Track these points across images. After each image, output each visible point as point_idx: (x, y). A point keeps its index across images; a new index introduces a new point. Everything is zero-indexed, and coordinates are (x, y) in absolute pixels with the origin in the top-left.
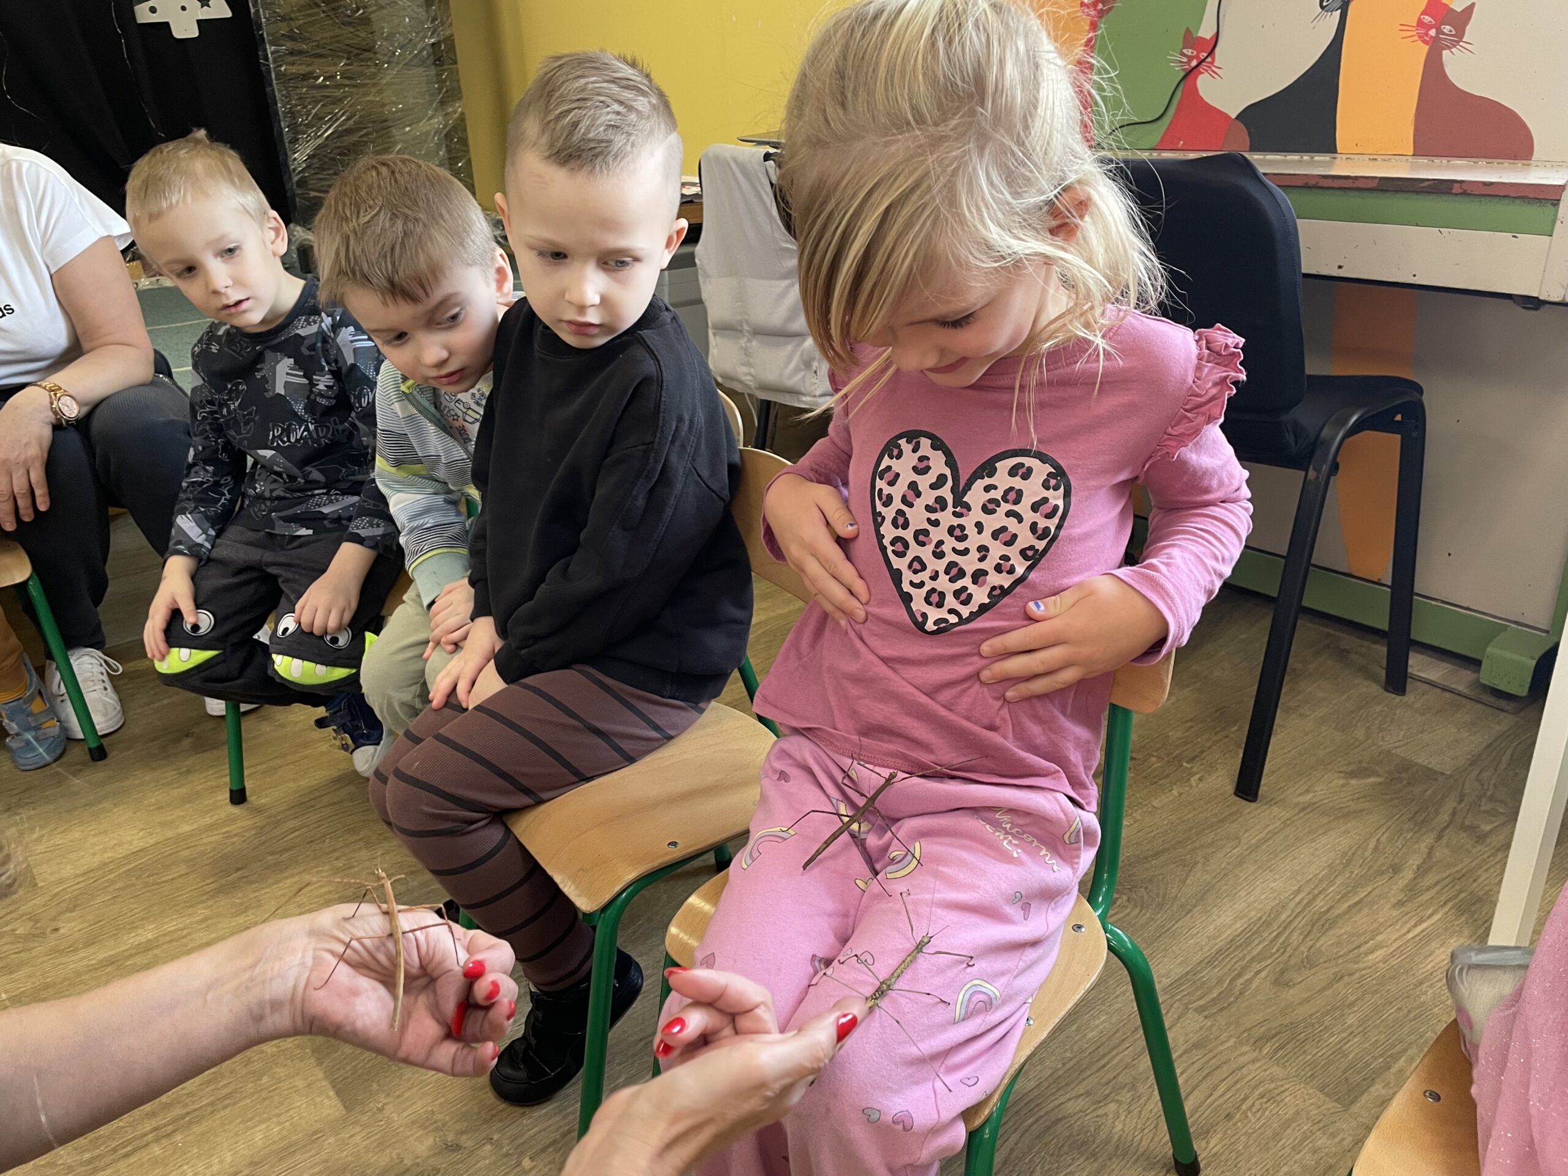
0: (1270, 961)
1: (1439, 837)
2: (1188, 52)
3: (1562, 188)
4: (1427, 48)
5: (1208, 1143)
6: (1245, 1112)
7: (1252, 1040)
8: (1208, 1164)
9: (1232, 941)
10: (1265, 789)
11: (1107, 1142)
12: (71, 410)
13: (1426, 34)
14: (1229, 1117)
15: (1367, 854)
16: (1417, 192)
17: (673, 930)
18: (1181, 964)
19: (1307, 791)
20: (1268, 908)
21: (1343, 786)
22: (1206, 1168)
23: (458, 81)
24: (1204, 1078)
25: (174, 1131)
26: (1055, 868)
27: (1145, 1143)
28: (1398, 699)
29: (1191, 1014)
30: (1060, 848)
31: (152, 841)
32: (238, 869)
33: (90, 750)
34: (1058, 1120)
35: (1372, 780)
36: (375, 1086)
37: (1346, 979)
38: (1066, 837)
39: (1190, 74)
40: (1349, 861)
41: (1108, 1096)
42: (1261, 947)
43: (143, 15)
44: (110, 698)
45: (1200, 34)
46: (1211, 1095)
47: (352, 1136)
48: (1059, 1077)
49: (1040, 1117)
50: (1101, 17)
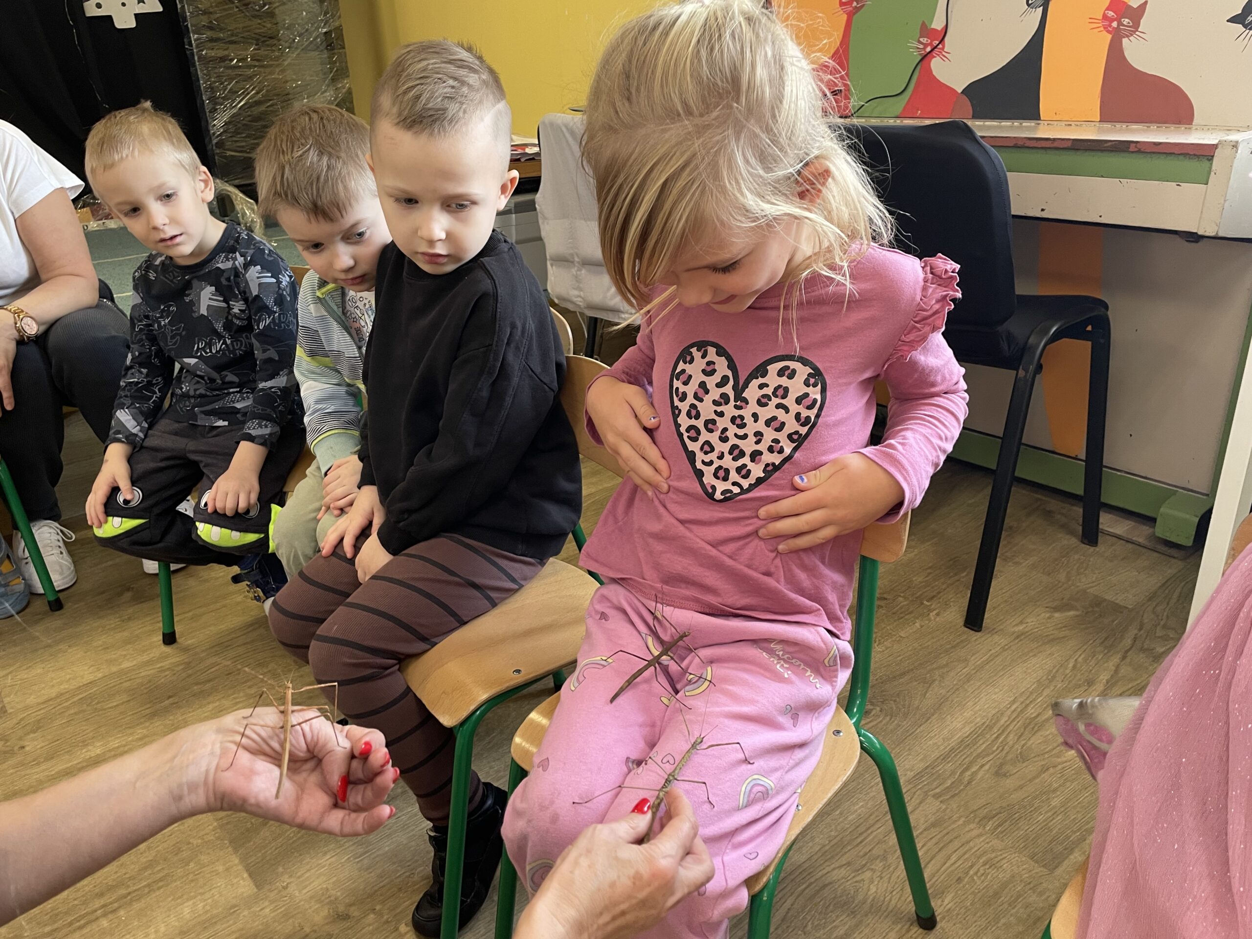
0: (991, 757)
1: (1124, 658)
2: (924, 40)
3: (1214, 147)
4: (1109, 37)
5: (943, 901)
6: (972, 877)
7: (977, 820)
8: (944, 918)
9: (962, 741)
10: (988, 621)
11: (864, 902)
12: (32, 329)
13: (1110, 26)
14: (959, 880)
15: (1068, 671)
16: (1102, 151)
17: (517, 740)
18: (922, 760)
19: (1021, 622)
20: (990, 715)
21: (1049, 618)
22: (941, 921)
23: (346, 62)
24: (940, 850)
25: (119, 907)
26: (818, 686)
27: (893, 902)
28: (1092, 549)
29: (930, 800)
30: (822, 669)
31: (100, 675)
32: (170, 697)
33: (49, 602)
34: (825, 886)
35: (1072, 613)
36: (281, 869)
37: (1052, 770)
38: (826, 661)
39: (926, 58)
40: (1054, 677)
41: (864, 865)
42: (984, 746)
43: (91, 10)
44: (66, 561)
45: (933, 26)
46: (945, 863)
47: (262, 909)
48: (826, 852)
49: (811, 884)
50: (854, 14)
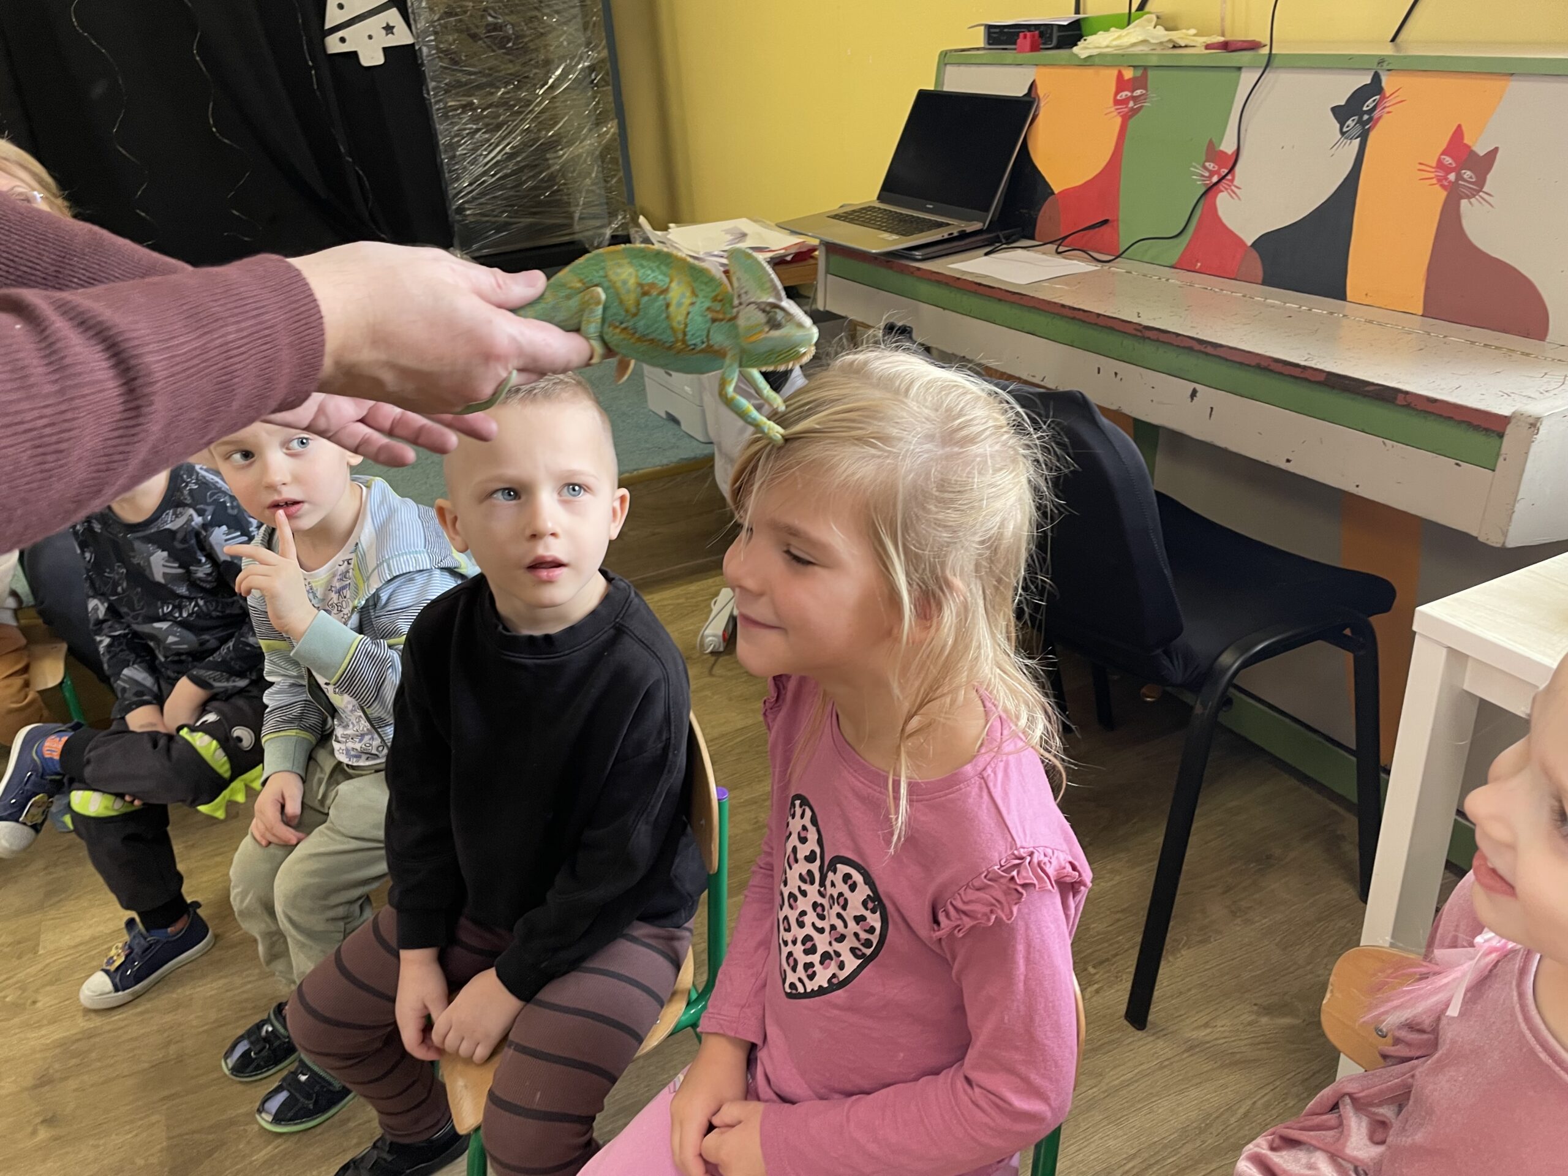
2: (1210, 166)
3: (1505, 420)
10: (1154, 1017)
13: (1446, 178)
16: (1365, 396)
21: (1250, 1024)
39: (1211, 190)
40: (1208, 1126)
43: (333, 46)
50: (1131, 117)
